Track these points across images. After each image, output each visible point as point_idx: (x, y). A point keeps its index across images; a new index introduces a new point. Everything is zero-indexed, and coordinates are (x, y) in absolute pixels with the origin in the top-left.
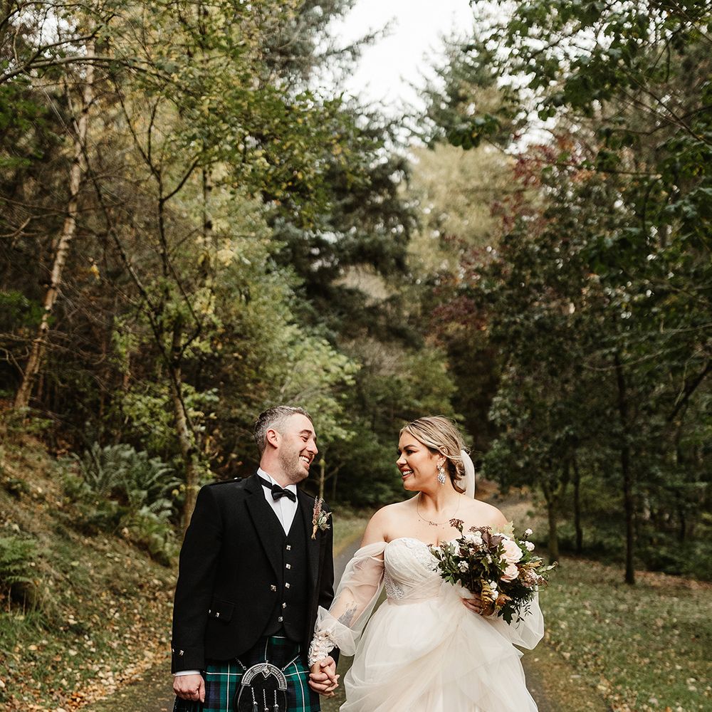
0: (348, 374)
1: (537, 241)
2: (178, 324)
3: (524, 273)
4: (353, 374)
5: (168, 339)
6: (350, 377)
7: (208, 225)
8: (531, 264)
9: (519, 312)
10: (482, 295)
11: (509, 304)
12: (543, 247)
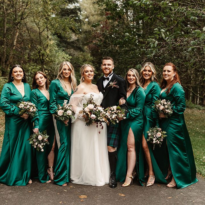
0: (69, 59)
1: (109, 34)
2: (43, 55)
3: (106, 40)
4: (70, 59)
5: (41, 58)
6: (69, 60)
7: (48, 37)
8: (108, 39)
9: (106, 49)
10: (98, 45)
11: (104, 47)
12: (110, 36)
